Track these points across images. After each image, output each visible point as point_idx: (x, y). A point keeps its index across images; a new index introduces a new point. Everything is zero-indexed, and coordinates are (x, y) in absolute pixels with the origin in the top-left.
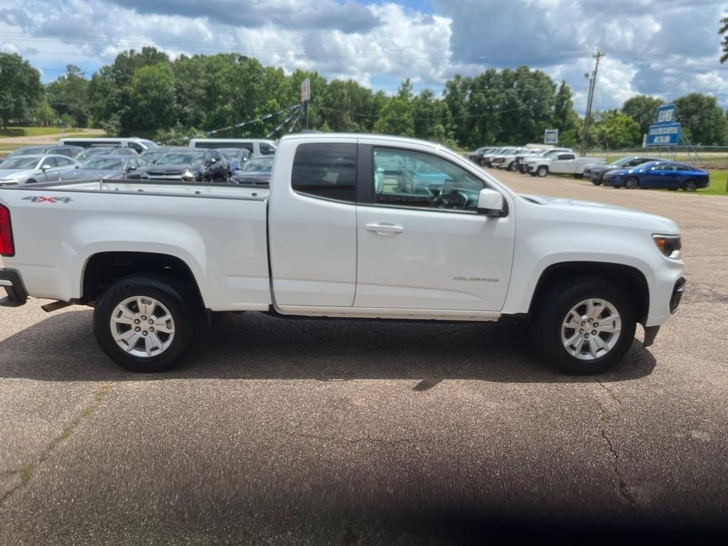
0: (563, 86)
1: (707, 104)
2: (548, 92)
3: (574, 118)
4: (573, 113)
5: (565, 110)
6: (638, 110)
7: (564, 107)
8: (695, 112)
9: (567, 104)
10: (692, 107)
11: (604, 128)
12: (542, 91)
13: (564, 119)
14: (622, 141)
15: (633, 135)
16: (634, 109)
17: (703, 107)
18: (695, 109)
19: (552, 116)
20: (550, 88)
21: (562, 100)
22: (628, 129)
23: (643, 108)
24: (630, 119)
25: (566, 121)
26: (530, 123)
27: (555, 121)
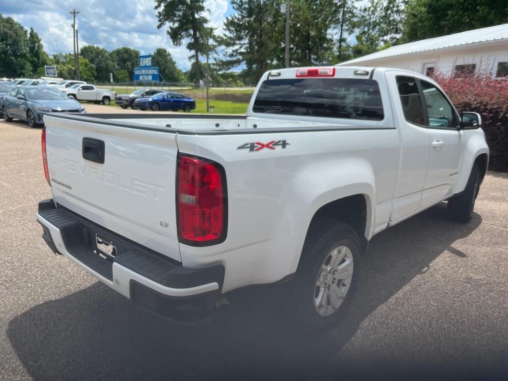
0: (32, 31)
1: (134, 55)
2: (21, 35)
3: (46, 57)
4: (44, 53)
5: (37, 51)
6: (91, 55)
7: (36, 48)
8: (128, 60)
9: (38, 47)
10: (126, 56)
11: (70, 66)
12: (17, 34)
13: (38, 58)
14: (85, 77)
15: (91, 73)
16: (89, 55)
17: (133, 56)
18: (127, 57)
19: (28, 55)
20: (22, 32)
21: (33, 42)
22: (87, 68)
23: (94, 54)
24: (87, 61)
25: (40, 59)
26: (12, 59)
27: (31, 60)
